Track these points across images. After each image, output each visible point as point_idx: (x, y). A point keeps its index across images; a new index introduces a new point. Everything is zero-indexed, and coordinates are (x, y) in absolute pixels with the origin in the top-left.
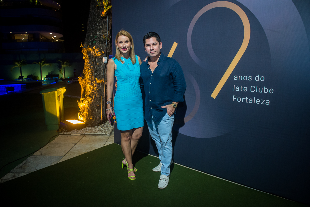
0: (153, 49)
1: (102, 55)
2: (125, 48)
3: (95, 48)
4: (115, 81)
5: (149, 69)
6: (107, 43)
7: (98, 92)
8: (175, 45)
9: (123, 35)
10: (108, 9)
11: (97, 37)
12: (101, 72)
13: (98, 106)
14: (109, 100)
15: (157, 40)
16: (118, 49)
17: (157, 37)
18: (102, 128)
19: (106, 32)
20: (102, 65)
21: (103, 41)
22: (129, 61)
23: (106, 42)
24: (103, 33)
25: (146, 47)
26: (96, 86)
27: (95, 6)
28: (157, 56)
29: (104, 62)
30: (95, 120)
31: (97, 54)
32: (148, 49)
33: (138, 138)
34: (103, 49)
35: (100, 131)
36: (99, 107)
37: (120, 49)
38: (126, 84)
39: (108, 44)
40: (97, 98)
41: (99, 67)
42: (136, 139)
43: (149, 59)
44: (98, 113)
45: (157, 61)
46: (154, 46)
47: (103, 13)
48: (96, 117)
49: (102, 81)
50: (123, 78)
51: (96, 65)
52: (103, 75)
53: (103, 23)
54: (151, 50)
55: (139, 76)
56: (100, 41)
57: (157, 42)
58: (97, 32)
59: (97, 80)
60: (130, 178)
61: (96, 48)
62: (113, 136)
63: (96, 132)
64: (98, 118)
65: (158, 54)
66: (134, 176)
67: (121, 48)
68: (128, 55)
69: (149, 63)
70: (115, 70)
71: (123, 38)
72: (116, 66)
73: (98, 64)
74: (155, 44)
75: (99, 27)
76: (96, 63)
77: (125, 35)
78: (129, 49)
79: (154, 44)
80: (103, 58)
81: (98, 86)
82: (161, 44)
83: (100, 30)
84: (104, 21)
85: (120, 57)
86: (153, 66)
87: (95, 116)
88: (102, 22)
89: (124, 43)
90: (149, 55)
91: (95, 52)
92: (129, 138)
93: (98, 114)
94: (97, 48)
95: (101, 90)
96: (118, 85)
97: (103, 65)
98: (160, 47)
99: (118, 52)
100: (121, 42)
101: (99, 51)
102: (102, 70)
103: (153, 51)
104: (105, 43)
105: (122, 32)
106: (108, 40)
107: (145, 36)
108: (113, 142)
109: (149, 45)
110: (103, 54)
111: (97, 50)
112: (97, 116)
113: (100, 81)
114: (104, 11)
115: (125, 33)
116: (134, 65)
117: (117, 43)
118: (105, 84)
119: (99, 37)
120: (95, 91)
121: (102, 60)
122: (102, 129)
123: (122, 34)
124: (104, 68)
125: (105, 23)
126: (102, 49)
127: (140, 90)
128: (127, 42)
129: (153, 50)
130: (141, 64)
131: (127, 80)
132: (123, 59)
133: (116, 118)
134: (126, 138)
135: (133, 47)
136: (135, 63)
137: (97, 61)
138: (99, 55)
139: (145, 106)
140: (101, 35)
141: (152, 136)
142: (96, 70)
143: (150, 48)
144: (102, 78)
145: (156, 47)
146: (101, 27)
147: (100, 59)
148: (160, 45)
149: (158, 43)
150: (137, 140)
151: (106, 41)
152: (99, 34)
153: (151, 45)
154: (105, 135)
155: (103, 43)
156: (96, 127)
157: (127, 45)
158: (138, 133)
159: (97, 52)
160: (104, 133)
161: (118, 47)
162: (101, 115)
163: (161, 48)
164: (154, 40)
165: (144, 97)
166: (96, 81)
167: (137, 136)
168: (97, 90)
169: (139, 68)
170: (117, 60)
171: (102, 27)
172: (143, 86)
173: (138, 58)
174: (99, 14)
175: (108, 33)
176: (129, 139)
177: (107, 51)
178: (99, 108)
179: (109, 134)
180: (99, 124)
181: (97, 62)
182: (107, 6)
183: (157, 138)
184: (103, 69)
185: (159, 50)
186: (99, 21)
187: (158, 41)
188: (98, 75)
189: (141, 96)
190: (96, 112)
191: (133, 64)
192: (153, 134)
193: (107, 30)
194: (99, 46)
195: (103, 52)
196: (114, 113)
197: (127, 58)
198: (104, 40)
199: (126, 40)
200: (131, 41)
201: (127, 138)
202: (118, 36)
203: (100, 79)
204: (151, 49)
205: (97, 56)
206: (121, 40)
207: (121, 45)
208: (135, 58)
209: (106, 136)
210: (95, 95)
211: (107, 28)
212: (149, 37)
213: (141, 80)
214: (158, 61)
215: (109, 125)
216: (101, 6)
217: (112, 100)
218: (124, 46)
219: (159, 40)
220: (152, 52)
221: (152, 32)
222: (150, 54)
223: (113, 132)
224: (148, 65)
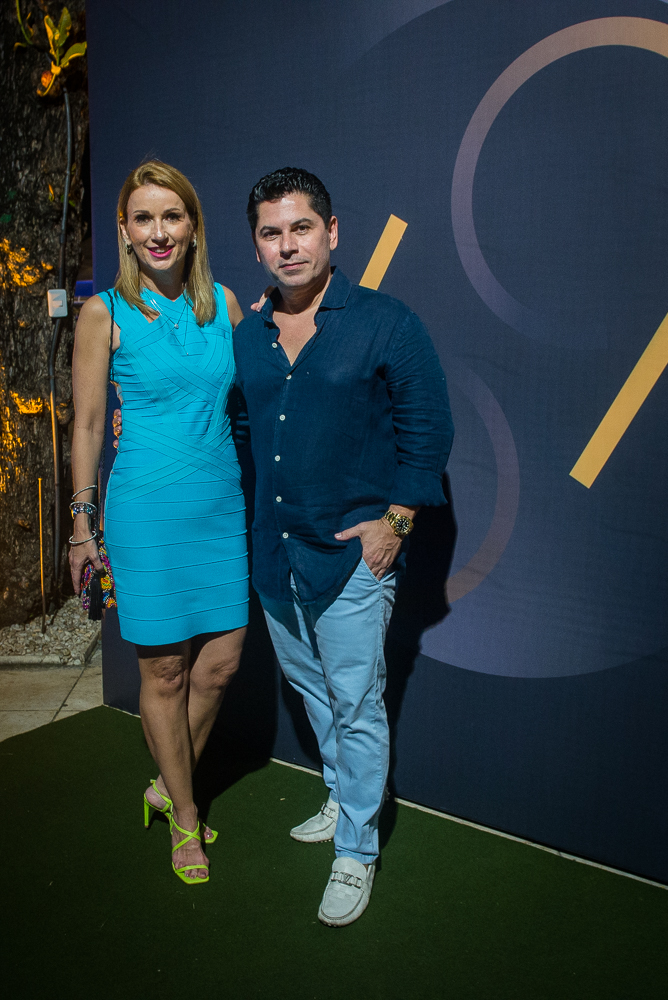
0: (296, 252)
1: (42, 281)
2: (163, 244)
3: (6, 248)
4: (112, 403)
5: (275, 345)
6: (67, 224)
7: (22, 461)
8: (395, 229)
9: (154, 182)
10: (71, 61)
11: (19, 192)
12: (36, 364)
13: (24, 528)
14: (83, 495)
15: (314, 206)
16: (131, 250)
17: (312, 192)
18: (44, 631)
19: (61, 172)
20: (41, 327)
21: (47, 214)
22: (179, 310)
23: (64, 219)
24: (49, 174)
25: (261, 242)
26: (13, 432)
27: (8, 48)
28: (316, 285)
29: (51, 314)
30: (11, 594)
31: (17, 278)
32: (271, 248)
33: (220, 679)
34: (48, 251)
35: (33, 646)
36: (30, 530)
37: (138, 250)
38: (165, 419)
39: (70, 229)
40: (20, 489)
41: (28, 340)
42: (212, 687)
43: (279, 300)
44: (24, 558)
45: (314, 308)
46: (297, 237)
47: (44, 79)
48: (14, 579)
49: (44, 408)
50: (148, 393)
51: (14, 327)
52: (47, 379)
53: (48, 127)
54: (286, 255)
55: (228, 380)
56: (32, 212)
57: (312, 216)
58: (17, 170)
59: (18, 401)
60: (182, 876)
61: (13, 248)
62: (99, 669)
63: (16, 653)
64: (24, 583)
65: (317, 272)
66: (203, 867)
67: (144, 243)
68: (177, 282)
69: (278, 317)
70: (112, 353)
71: (153, 197)
72: (117, 332)
73: (22, 324)
74: (302, 228)
75: (29, 146)
76: (12, 319)
77: (163, 184)
78: (184, 249)
79: (298, 227)
80: (49, 293)
81: (22, 431)
82: (335, 228)
83: (31, 160)
84: (50, 118)
85: (139, 291)
86: (296, 331)
87: (12, 574)
88: (43, 121)
89: (158, 220)
90: (276, 278)
91: (11, 266)
92: (177, 679)
93: (24, 565)
94: (19, 248)
95: (37, 450)
96: (126, 426)
97: (48, 327)
98: (328, 240)
99: (127, 265)
100: (144, 217)
101: (29, 262)
102: (42, 350)
103: (294, 258)
104: (57, 221)
105: (150, 167)
106: (71, 209)
107: (257, 186)
108: (100, 703)
109: (275, 232)
110: (45, 276)
111: (17, 258)
112: (18, 576)
113: (32, 407)
114: (50, 68)
115: (163, 172)
116: (207, 329)
117: (125, 222)
118: (58, 421)
119: (25, 195)
120: (10, 455)
121: (40, 304)
122: (47, 638)
123: (148, 178)
124: (50, 343)
125: (55, 125)
126: (40, 254)
127: (229, 451)
128: (171, 215)
129: (294, 256)
130: (238, 322)
131: (167, 399)
132: (153, 298)
133: (113, 584)
134: (162, 680)
135: (200, 243)
136: (212, 321)
137: (16, 307)
138: (30, 279)
139: (254, 525)
140: (37, 187)
141: (289, 669)
142: (16, 355)
143: (281, 245)
144: (45, 394)
145: (307, 242)
146: (39, 147)
147: (31, 299)
148: (328, 228)
149: (320, 223)
150: (216, 693)
151: (61, 212)
152: (29, 182)
153: (286, 232)
154: (58, 665)
155: (46, 222)
156: (16, 627)
157: (175, 229)
158: (220, 657)
159: (20, 267)
160: (56, 659)
161: (128, 242)
162: (37, 571)
163: (334, 245)
164: (298, 206)
165: (248, 483)
166: (14, 408)
167: (215, 670)
168: (18, 450)
169: (230, 342)
170: (121, 305)
171: (43, 146)
172: (246, 429)
173: (225, 296)
174: (29, 85)
175: (71, 176)
176: (180, 687)
177: (65, 261)
178: (32, 537)
179: (78, 662)
180: (29, 611)
181: (19, 316)
182: (66, 48)
183: (314, 683)
184: (48, 350)
185: (324, 256)
186: (28, 116)
187: (319, 213)
188: (26, 376)
189: (239, 476)
190: (14, 554)
191: (200, 324)
192: (292, 662)
193: (64, 159)
194: (25, 236)
195: (49, 267)
196: (105, 560)
197: (171, 292)
198: (51, 210)
199: (167, 207)
200: (191, 210)
201: (170, 680)
202: (132, 188)
203: (35, 398)
204: (287, 248)
205: (17, 287)
206: (145, 208)
207: (145, 231)
208: (212, 295)
209: (63, 672)
210: (12, 473)
211: (63, 150)
212: (273, 192)
213: (237, 403)
214: (321, 309)
215: (77, 617)
216: (35, 46)
217: (98, 498)
218: (160, 235)
219: (324, 205)
220: (289, 262)
221: (289, 170)
222: (280, 273)
223: (98, 654)
224: (272, 326)
